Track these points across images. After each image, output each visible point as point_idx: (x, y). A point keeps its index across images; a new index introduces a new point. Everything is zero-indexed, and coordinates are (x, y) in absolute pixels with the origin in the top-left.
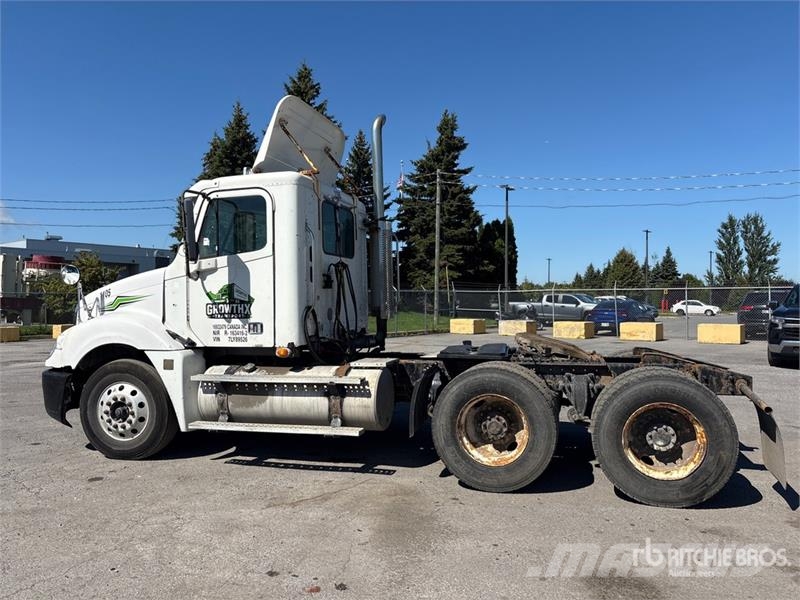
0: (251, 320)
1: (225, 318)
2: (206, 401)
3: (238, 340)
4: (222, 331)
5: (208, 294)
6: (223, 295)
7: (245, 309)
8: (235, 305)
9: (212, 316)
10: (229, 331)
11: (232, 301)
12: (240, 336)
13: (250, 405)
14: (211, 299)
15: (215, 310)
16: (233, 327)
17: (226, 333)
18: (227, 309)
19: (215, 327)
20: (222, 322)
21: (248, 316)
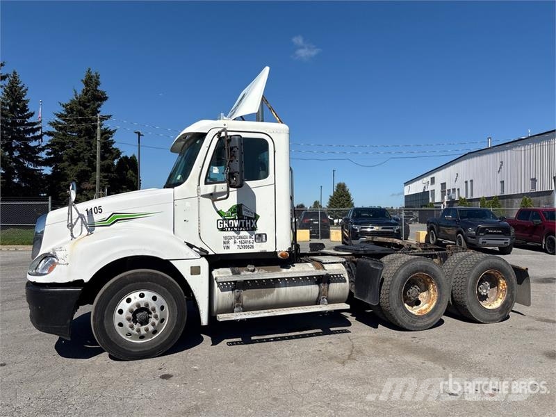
0: (257, 232)
1: (234, 230)
2: (223, 297)
3: (246, 247)
4: (232, 241)
5: (218, 212)
6: (232, 213)
7: (252, 223)
8: (243, 221)
9: (222, 230)
10: (238, 241)
11: (240, 217)
12: (247, 244)
13: (261, 296)
14: (221, 215)
15: (226, 225)
16: (241, 237)
17: (235, 242)
18: (236, 224)
19: (226, 238)
20: (232, 234)
21: (254, 229)
